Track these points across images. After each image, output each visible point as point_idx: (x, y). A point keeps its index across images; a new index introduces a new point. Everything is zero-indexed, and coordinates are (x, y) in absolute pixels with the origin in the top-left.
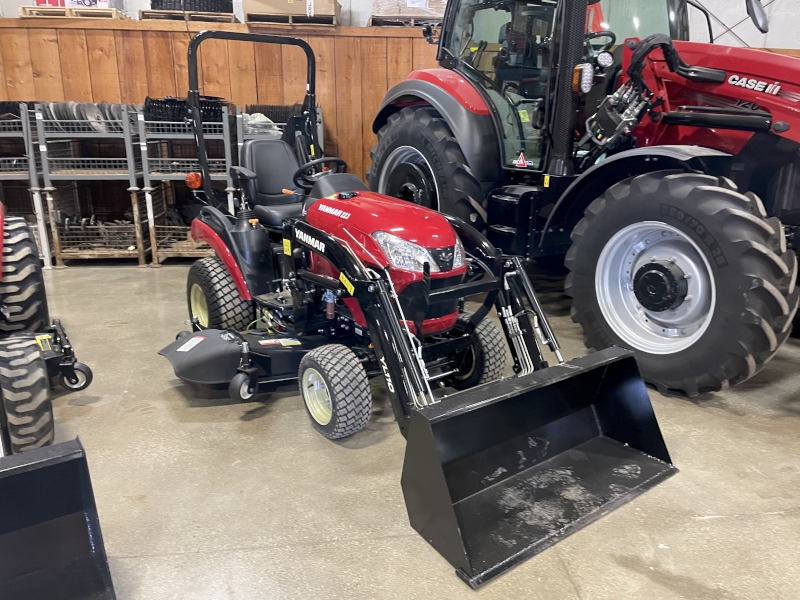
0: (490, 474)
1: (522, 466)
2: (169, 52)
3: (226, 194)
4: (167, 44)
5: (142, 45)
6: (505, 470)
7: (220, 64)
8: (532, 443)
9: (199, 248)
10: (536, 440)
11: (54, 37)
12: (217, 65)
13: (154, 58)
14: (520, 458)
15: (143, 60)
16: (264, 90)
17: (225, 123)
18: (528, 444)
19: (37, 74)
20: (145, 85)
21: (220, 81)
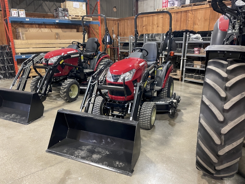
0: (91, 140)
1: (102, 144)
2: (186, 17)
3: (181, 60)
4: (186, 14)
5: (180, 16)
6: (96, 142)
7: (199, 19)
8: (109, 140)
9: (172, 75)
10: (111, 140)
11: (162, 16)
12: (198, 19)
13: (182, 20)
14: (103, 142)
15: (180, 20)
16: (211, 26)
17: (184, 38)
18: (107, 140)
19: (158, 27)
20: (179, 27)
21: (199, 24)
